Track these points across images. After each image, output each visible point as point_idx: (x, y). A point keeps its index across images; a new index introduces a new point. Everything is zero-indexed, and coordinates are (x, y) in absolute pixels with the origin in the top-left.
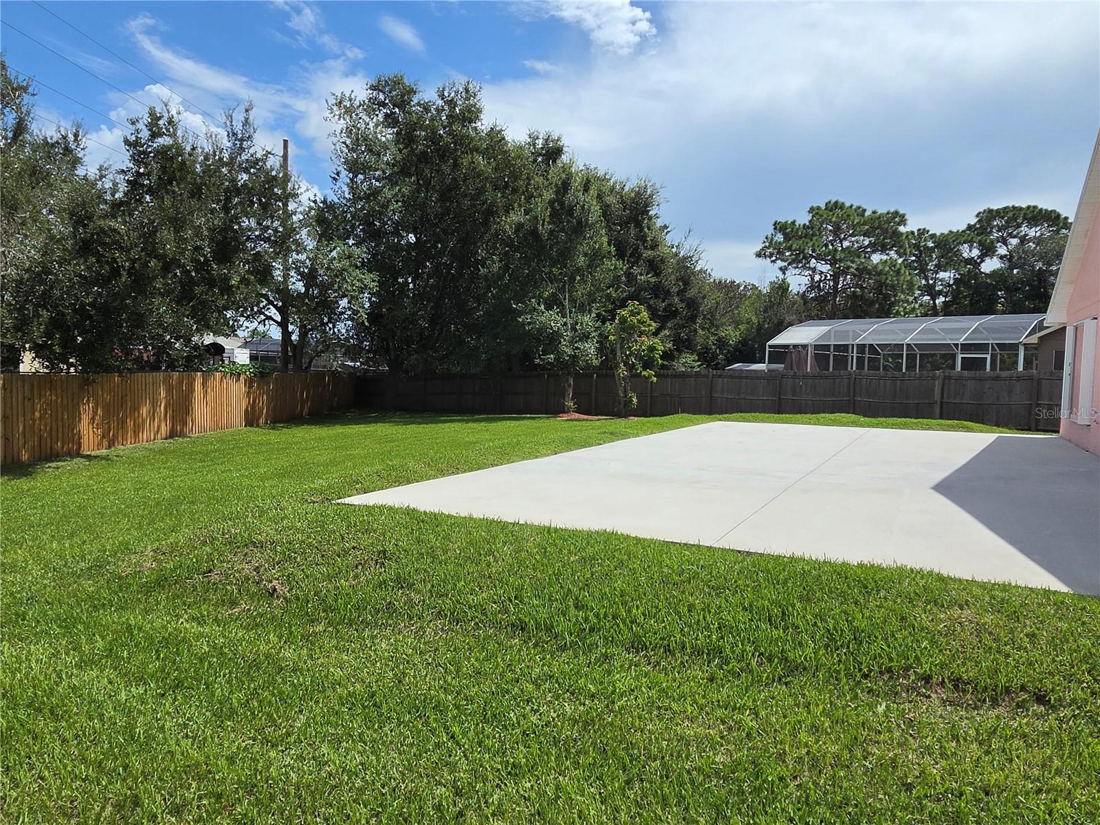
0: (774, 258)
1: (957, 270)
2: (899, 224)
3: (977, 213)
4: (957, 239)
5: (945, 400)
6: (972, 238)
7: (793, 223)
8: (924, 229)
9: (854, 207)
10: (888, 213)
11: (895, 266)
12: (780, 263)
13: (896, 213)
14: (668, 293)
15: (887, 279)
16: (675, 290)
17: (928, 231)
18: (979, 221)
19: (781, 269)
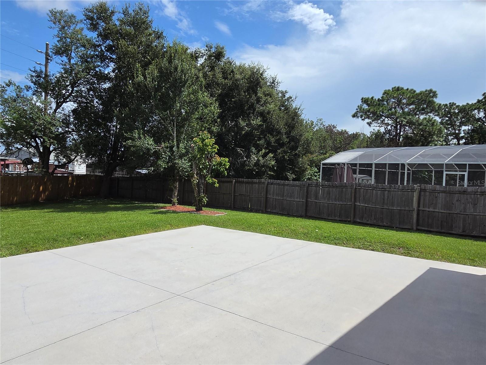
0: (363, 118)
1: (472, 125)
2: (432, 97)
3: (483, 93)
4: (471, 107)
5: (421, 208)
6: (480, 106)
7: (372, 98)
8: (453, 103)
9: (409, 90)
10: (426, 91)
11: (431, 121)
12: (367, 120)
13: (431, 91)
14: (279, 133)
15: (426, 128)
16: (283, 131)
17: (455, 104)
18: (484, 98)
19: (368, 123)
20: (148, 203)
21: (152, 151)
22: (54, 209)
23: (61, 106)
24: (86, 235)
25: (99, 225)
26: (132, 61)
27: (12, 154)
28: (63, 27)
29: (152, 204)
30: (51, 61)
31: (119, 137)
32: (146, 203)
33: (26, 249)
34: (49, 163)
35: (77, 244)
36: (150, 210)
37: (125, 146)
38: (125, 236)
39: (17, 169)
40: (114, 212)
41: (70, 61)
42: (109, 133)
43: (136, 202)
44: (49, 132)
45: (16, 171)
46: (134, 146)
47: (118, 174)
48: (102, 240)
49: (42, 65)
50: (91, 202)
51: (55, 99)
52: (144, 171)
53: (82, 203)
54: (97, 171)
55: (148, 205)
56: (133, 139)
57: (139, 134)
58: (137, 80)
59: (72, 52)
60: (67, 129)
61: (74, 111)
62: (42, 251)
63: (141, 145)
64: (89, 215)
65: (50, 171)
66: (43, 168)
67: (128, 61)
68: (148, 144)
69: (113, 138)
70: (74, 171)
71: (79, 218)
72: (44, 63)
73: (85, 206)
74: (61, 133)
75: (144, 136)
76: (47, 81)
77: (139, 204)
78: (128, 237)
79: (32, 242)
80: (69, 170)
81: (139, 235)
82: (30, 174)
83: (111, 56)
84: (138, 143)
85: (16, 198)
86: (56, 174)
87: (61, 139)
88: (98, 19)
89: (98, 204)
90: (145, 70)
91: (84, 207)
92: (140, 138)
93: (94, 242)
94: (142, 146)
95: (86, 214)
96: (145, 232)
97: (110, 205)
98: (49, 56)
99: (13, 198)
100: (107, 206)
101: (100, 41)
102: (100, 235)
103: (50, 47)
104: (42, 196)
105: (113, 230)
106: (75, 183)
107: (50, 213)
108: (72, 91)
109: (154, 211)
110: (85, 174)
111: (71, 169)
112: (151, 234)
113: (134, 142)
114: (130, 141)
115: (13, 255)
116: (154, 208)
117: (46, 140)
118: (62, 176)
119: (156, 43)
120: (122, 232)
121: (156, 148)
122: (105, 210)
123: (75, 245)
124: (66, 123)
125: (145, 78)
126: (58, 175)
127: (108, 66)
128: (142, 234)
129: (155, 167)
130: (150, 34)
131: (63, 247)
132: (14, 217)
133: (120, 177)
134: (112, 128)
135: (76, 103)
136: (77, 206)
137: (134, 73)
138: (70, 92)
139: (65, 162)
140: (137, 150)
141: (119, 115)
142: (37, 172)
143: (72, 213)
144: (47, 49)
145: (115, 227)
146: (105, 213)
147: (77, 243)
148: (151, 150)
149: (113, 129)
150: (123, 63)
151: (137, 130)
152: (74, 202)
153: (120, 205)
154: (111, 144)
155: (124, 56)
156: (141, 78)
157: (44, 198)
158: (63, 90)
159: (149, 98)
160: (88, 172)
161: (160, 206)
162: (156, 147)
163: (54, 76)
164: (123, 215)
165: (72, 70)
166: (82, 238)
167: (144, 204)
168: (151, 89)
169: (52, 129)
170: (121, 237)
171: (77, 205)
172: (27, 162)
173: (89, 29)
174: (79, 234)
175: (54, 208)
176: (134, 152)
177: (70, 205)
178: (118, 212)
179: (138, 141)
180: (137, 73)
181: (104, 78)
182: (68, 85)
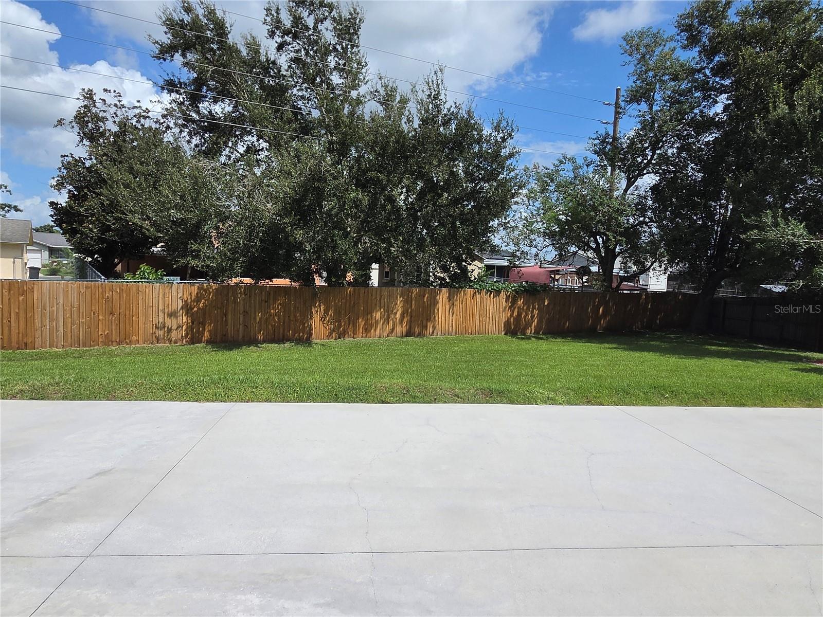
20: (784, 349)
21: (803, 248)
22: (618, 345)
23: (634, 182)
24: (673, 392)
25: (691, 377)
26: (765, 80)
27: (565, 261)
28: (643, 56)
29: (795, 351)
30: (624, 114)
31: (732, 225)
32: (782, 349)
33: (587, 399)
34: (614, 274)
35: (659, 404)
36: (792, 364)
37: (742, 241)
38: (743, 405)
39: (569, 283)
40: (718, 360)
41: (651, 108)
42: (713, 220)
43: (760, 346)
44: (616, 224)
45: (568, 285)
46: (762, 241)
47: (725, 292)
48: (699, 405)
49: (609, 123)
50: (675, 339)
51: (625, 173)
52: (778, 288)
53: (660, 339)
54: (685, 287)
55: (787, 353)
56: (761, 228)
57: (775, 217)
58: (773, 115)
59: (655, 92)
60: (642, 219)
61: (654, 189)
62: (608, 405)
63: (778, 237)
64: (673, 361)
65: (614, 285)
66: (604, 281)
67: (756, 84)
68: (794, 235)
69: (719, 229)
70: (648, 286)
71: (657, 363)
72: (612, 120)
73: (665, 344)
74: (633, 226)
75: (786, 219)
76: (616, 147)
77: (766, 349)
78: (749, 407)
79: (595, 390)
80: (641, 283)
81: (772, 407)
82: (586, 289)
83: (723, 82)
84: (772, 234)
85: (567, 324)
86: (621, 290)
87: (632, 234)
88: (700, 24)
89: (687, 343)
90: (792, 92)
91: (663, 345)
92: (776, 225)
93: (686, 405)
94: (781, 239)
95: (668, 357)
96: (785, 403)
97: (709, 347)
98: (621, 108)
99: (564, 324)
100: (703, 347)
101: (704, 62)
102: (696, 396)
103: (622, 93)
104: (602, 322)
105: (720, 391)
106: (651, 305)
107: (613, 350)
108: (652, 157)
109: (801, 365)
110: (665, 291)
111: (644, 283)
112: (798, 409)
113: (763, 233)
114: (756, 231)
115: (571, 405)
116: (800, 359)
117: (611, 237)
118: (630, 293)
119: (819, 33)
120: (737, 397)
121: (812, 241)
122: (701, 354)
123: (656, 406)
124: (641, 208)
125: (792, 107)
126: (624, 292)
127: (716, 102)
128: (779, 407)
129: (808, 279)
130: (807, 19)
131: (637, 405)
132: (567, 351)
133: (730, 298)
134: (718, 210)
135: (658, 175)
136: (652, 343)
137: (769, 103)
138: (649, 158)
139: (635, 271)
140: (769, 248)
141: (734, 186)
142: (597, 286)
143: (646, 354)
144: (617, 98)
145: (725, 386)
146: (701, 359)
147: (658, 402)
148: (801, 246)
149: (720, 211)
150: (747, 88)
151: (771, 209)
152: (647, 336)
153: (727, 349)
154: (715, 240)
155: (749, 75)
156: (783, 109)
157: (604, 325)
158: (638, 157)
159: (799, 145)
160: (670, 287)
161: (814, 358)
162: (812, 239)
163: (626, 138)
164: (735, 366)
165: (653, 122)
166: (667, 395)
167: (777, 350)
168: (806, 127)
169: (620, 220)
170: (736, 406)
171: (653, 341)
172: (583, 271)
173: (684, 47)
174: (662, 389)
175: (619, 343)
176: (761, 253)
177: (642, 341)
178: (725, 359)
179: (772, 230)
180: (775, 102)
181: (707, 124)
182: (647, 148)
